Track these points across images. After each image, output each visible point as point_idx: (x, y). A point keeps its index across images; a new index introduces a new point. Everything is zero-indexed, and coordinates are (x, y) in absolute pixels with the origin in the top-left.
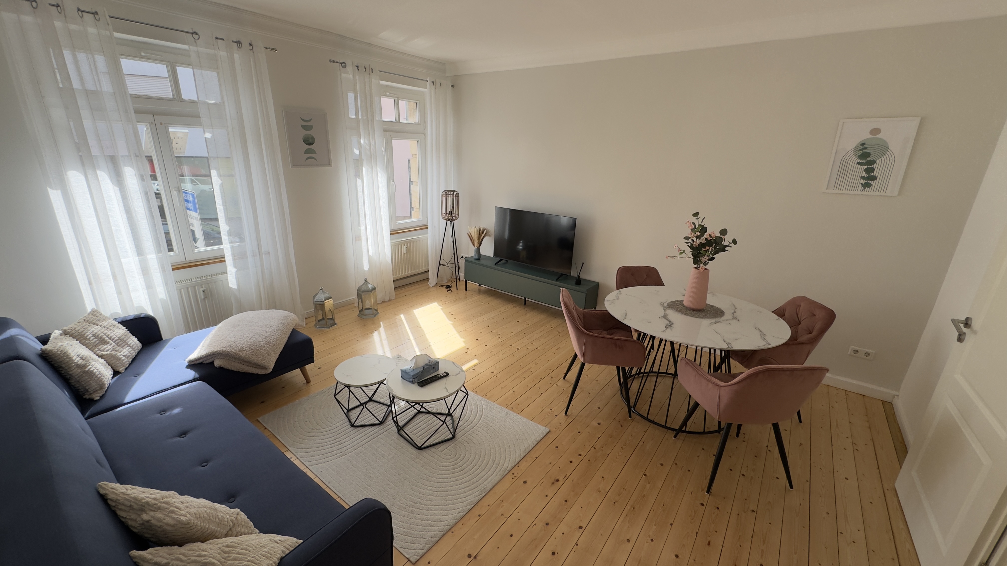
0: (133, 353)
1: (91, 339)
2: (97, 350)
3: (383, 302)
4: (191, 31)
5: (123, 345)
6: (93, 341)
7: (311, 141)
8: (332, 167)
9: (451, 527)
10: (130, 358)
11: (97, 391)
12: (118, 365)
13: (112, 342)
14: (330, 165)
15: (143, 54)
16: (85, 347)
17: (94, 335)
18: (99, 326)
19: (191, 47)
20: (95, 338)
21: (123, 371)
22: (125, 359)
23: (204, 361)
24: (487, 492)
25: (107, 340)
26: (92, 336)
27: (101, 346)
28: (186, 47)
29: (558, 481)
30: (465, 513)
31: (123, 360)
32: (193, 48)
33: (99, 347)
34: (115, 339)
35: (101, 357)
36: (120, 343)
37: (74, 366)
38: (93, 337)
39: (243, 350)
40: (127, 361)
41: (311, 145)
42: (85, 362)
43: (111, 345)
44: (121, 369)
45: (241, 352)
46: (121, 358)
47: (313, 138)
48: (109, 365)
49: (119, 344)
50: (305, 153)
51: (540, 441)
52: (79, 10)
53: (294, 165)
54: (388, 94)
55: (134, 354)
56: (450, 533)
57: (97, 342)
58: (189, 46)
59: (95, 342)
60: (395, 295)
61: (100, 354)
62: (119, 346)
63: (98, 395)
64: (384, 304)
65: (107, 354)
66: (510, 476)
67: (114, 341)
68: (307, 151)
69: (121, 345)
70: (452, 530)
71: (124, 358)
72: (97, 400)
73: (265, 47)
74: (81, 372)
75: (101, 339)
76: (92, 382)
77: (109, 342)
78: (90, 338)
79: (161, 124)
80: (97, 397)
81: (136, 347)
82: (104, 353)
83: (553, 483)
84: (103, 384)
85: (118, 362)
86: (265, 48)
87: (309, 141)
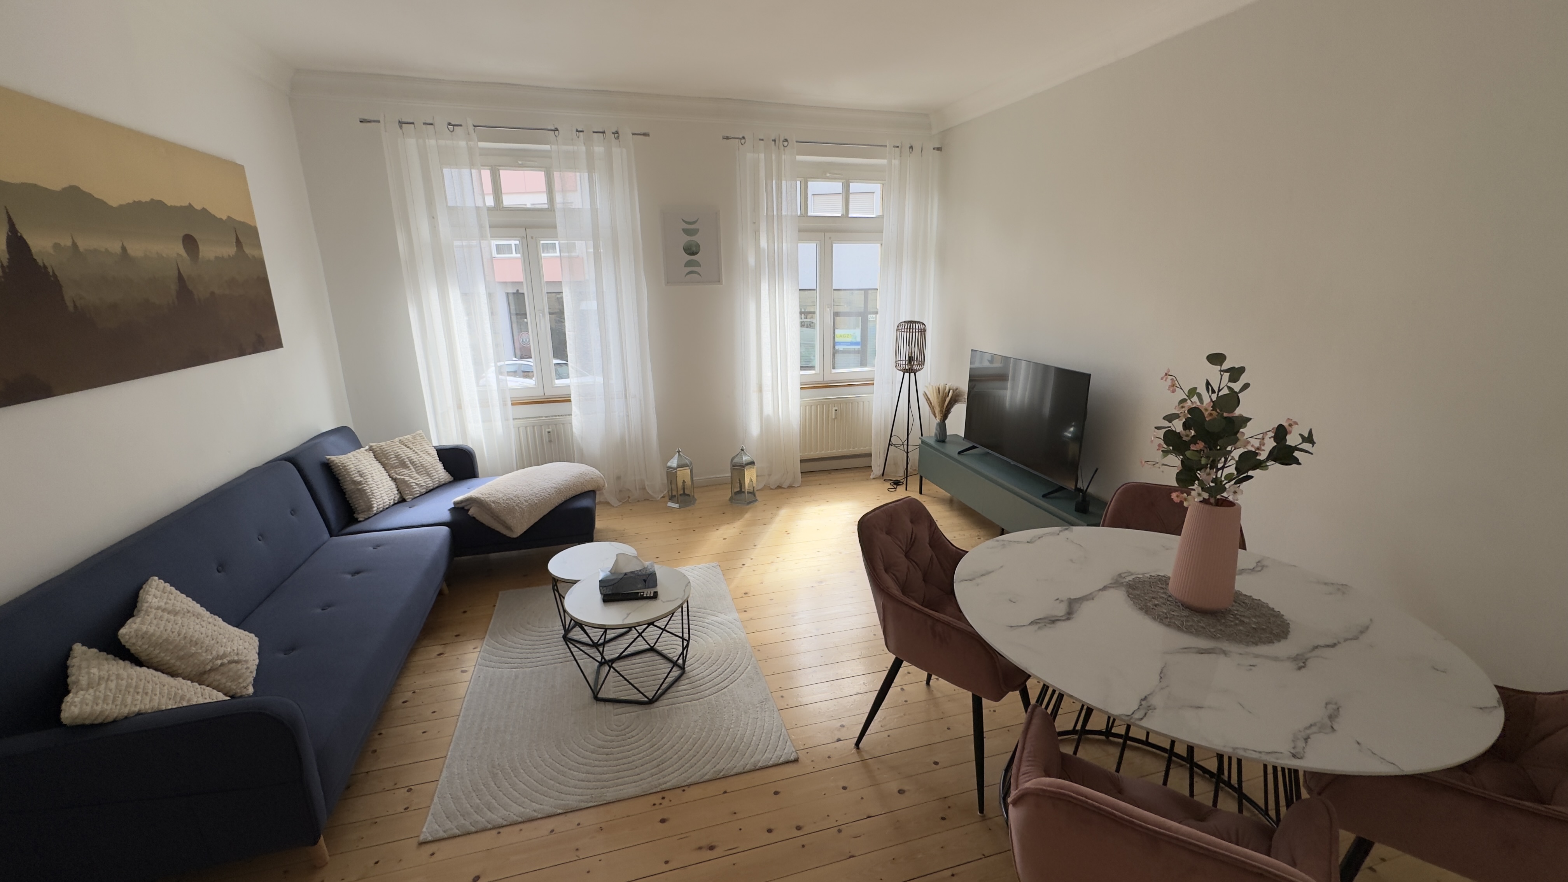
0: (429, 484)
1: (391, 460)
2: (393, 472)
3: (779, 487)
4: (553, 128)
5: (422, 473)
6: (392, 463)
7: (694, 249)
8: (722, 284)
9: (505, 823)
10: (423, 487)
11: (364, 512)
12: (406, 492)
13: (412, 467)
14: (719, 282)
15: (520, 162)
16: (382, 466)
17: (396, 456)
18: (408, 449)
19: (553, 146)
20: (396, 460)
21: (409, 500)
22: (416, 488)
23: (466, 506)
24: (599, 803)
25: (408, 464)
26: (394, 457)
27: (399, 469)
28: (547, 147)
29: (712, 848)
30: (540, 816)
31: (414, 488)
32: (554, 147)
33: (396, 470)
34: (417, 465)
35: (394, 480)
36: (420, 470)
37: (349, 480)
38: (395, 459)
39: (499, 502)
40: (417, 490)
41: (694, 255)
42: (362, 479)
43: (409, 470)
44: (408, 497)
45: (494, 503)
46: (412, 486)
47: (698, 246)
48: (398, 490)
49: (418, 471)
50: (685, 267)
51: (762, 768)
52: (449, 124)
53: (668, 283)
54: (828, 175)
55: (431, 485)
56: (494, 832)
57: (396, 464)
58: (551, 146)
59: (394, 463)
60: (802, 482)
61: (394, 477)
62: (418, 473)
63: (363, 516)
64: (780, 490)
65: (400, 478)
66: (656, 799)
67: (415, 467)
68: (688, 264)
69: (420, 472)
70: (501, 830)
71: (416, 486)
72: (360, 521)
73: (634, 132)
74: (354, 488)
75: (402, 462)
76: (361, 501)
77: (409, 467)
78: (391, 458)
79: (532, 238)
80: (362, 518)
81: (437, 478)
82: (398, 477)
83: (700, 848)
84: (370, 507)
85: (407, 489)
86: (633, 134)
87: (691, 250)
